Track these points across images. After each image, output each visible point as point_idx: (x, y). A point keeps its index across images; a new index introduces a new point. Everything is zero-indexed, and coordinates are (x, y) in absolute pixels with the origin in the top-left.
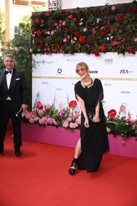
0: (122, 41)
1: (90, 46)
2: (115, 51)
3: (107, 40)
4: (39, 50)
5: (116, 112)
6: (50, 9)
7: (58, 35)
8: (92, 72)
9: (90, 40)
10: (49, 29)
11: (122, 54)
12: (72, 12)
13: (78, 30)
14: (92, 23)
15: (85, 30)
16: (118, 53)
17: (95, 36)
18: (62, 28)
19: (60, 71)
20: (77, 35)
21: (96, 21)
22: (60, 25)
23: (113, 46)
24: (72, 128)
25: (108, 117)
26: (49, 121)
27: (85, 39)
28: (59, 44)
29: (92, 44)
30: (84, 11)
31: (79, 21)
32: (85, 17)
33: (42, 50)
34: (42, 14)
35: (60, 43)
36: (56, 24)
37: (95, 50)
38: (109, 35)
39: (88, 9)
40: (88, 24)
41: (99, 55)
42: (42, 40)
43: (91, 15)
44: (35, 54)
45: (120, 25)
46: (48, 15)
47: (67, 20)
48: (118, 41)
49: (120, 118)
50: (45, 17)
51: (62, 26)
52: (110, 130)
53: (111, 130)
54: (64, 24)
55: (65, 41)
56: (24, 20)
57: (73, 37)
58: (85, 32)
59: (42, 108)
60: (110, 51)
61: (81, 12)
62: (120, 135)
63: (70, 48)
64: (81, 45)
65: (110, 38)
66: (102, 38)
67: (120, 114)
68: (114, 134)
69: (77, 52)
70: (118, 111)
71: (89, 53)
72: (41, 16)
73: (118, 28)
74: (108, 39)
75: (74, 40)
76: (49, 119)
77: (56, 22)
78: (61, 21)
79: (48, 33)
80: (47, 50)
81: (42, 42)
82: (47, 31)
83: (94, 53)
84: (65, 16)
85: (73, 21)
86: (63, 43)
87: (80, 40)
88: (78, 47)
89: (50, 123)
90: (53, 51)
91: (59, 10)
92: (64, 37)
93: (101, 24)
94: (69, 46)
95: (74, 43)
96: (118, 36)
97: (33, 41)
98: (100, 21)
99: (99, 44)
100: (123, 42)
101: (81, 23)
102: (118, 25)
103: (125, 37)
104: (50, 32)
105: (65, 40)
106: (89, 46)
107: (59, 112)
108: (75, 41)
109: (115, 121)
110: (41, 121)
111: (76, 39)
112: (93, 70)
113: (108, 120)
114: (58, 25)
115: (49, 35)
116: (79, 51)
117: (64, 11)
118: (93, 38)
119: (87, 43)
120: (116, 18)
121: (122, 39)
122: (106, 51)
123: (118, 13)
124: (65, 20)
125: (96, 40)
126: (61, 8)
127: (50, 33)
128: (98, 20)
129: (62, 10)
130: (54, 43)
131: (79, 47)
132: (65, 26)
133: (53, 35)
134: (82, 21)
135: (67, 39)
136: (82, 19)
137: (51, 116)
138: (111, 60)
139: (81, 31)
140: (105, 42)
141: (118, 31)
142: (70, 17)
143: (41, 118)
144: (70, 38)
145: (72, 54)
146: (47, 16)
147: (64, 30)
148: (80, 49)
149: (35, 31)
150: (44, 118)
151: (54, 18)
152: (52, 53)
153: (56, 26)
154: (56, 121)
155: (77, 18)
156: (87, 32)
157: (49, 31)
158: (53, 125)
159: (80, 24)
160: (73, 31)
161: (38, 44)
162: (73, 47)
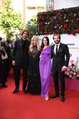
6: (47, 10)
7: (52, 24)
8: (71, 45)
15: (67, 21)
18: (54, 21)
22: (53, 19)
29: (71, 29)
30: (66, 10)
33: (43, 33)
35: (53, 29)
37: (73, 32)
39: (69, 9)
40: (69, 17)
41: (75, 35)
43: (71, 12)
44: (39, 35)
46: (46, 13)
47: (57, 16)
51: (54, 19)
54: (55, 18)
56: (33, 17)
58: (67, 22)
61: (65, 11)
69: (62, 33)
71: (69, 34)
72: (43, 14)
77: (51, 17)
78: (53, 17)
79: (47, 23)
80: (46, 33)
82: (46, 22)
83: (72, 33)
84: (56, 13)
86: (55, 29)
87: (64, 26)
88: (63, 30)
91: (52, 11)
94: (58, 30)
97: (38, 28)
98: (76, 16)
99: (75, 28)
105: (56, 27)
106: (69, 30)
108: (61, 27)
111: (62, 26)
112: (72, 44)
114: (52, 19)
115: (47, 25)
117: (55, 11)
118: (72, 25)
124: (56, 16)
126: (53, 9)
128: (75, 15)
129: (54, 11)
130: (50, 29)
132: (56, 19)
133: (49, 24)
135: (57, 26)
136: (65, 15)
139: (65, 21)
148: (64, 31)
149: (39, 23)
156: (68, 22)
160: (61, 22)
161: (41, 30)
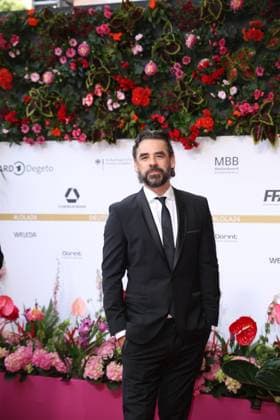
0: (266, 101)
1: (167, 118)
2: (245, 133)
3: (217, 97)
4: (5, 131)
5: (254, 324)
9: (165, 98)
10: (37, 65)
11: (267, 142)
12: (107, 14)
13: (130, 69)
14: (172, 47)
16: (256, 140)
17: (183, 87)
19: (72, 196)
20: (127, 86)
21: (184, 41)
23: (239, 119)
24: (115, 382)
25: (232, 340)
26: (39, 360)
27: (152, 98)
28: (67, 113)
31: (131, 42)
32: (148, 31)
34: (14, 21)
36: (58, 52)
38: (225, 82)
42: (15, 100)
45: (258, 52)
48: (252, 101)
49: (269, 345)
50: (23, 28)
52: (239, 387)
53: (244, 385)
55: (89, 104)
57: (112, 90)
59: (14, 316)
60: (230, 132)
62: (273, 401)
63: (104, 123)
64: (140, 115)
65: (228, 94)
66: (205, 94)
67: (267, 331)
68: (252, 399)
70: (261, 321)
73: (254, 60)
74: (222, 95)
75: (116, 100)
76: (37, 352)
81: (14, 106)
85: (113, 41)
89: (43, 365)
90: (49, 134)
92: (83, 91)
93: (199, 50)
95: (115, 110)
96: (253, 86)
100: (268, 105)
101: (138, 49)
102: (252, 53)
103: (274, 88)
104: (41, 75)
107: (70, 328)
109: (254, 353)
110: (12, 361)
113: (230, 350)
116: (132, 132)
119: (155, 108)
120: (246, 31)
121: (266, 96)
122: (216, 132)
123: (251, 17)
125: (184, 99)
127: (41, 79)
131: (133, 122)
134: (140, 42)
137: (45, 343)
138: (235, 161)
140: (214, 104)
141: (251, 71)
142: (102, 28)
143: (11, 350)
144: (104, 94)
145: (112, 141)
146: (30, 27)
147: (85, 70)
150: (21, 349)
151: (52, 33)
152: (47, 139)
153: (58, 58)
154: (62, 359)
155: (124, 31)
157: (36, 71)
158: (52, 372)
159: (135, 52)
162: (113, 122)
